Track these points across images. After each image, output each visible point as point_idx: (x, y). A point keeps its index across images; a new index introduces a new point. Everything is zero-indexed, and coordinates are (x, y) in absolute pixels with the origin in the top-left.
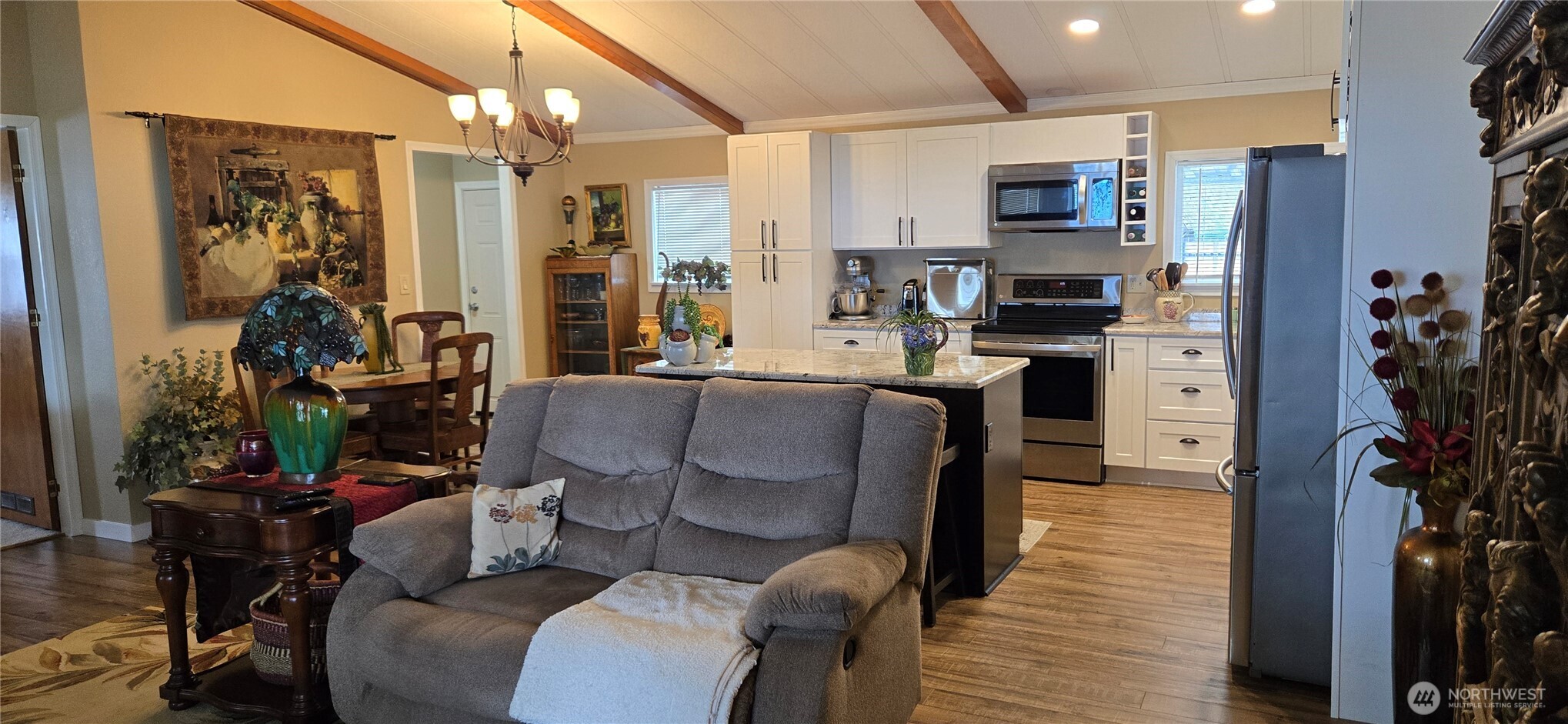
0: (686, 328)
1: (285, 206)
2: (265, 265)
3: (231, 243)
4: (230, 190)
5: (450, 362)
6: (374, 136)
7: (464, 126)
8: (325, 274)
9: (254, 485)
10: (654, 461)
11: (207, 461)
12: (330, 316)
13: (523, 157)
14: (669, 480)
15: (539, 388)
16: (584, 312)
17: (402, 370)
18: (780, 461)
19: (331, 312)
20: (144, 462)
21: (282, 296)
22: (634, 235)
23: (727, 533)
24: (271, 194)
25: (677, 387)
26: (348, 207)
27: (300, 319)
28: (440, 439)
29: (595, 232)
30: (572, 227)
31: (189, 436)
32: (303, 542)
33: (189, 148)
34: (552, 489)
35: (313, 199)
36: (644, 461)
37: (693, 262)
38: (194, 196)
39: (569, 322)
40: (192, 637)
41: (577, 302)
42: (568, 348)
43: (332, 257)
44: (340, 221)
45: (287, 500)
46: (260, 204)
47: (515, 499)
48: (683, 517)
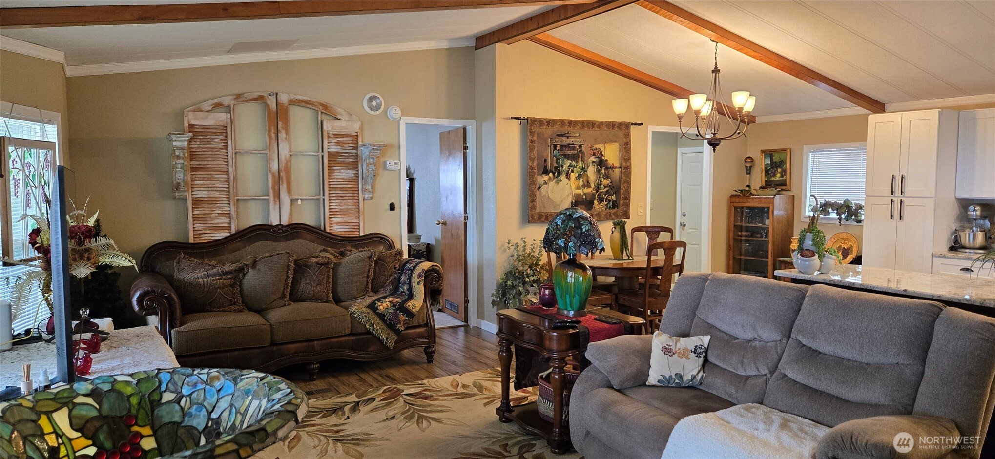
0: (813, 248)
1: (580, 164)
2: (568, 196)
3: (552, 184)
4: (554, 156)
5: (660, 257)
6: (630, 124)
7: (680, 117)
8: (598, 201)
9: (545, 313)
10: (769, 334)
11: (531, 298)
12: (587, 227)
13: (714, 134)
14: (779, 348)
15: (700, 278)
16: (754, 232)
17: (633, 259)
18: (861, 348)
19: (588, 225)
20: (504, 295)
21: (565, 215)
22: (794, 182)
23: (817, 390)
24: (574, 158)
25: (789, 288)
26: (613, 164)
27: (572, 228)
28: (650, 302)
29: (766, 181)
30: (750, 176)
31: (524, 283)
32: (563, 347)
33: (538, 134)
34: (702, 341)
35: (595, 160)
36: (763, 333)
37: (836, 202)
38: (537, 159)
39: (743, 238)
40: (512, 386)
41: (750, 225)
42: (741, 255)
43: (602, 192)
44: (608, 172)
45: (558, 323)
46: (568, 163)
47: (678, 343)
48: (786, 374)
